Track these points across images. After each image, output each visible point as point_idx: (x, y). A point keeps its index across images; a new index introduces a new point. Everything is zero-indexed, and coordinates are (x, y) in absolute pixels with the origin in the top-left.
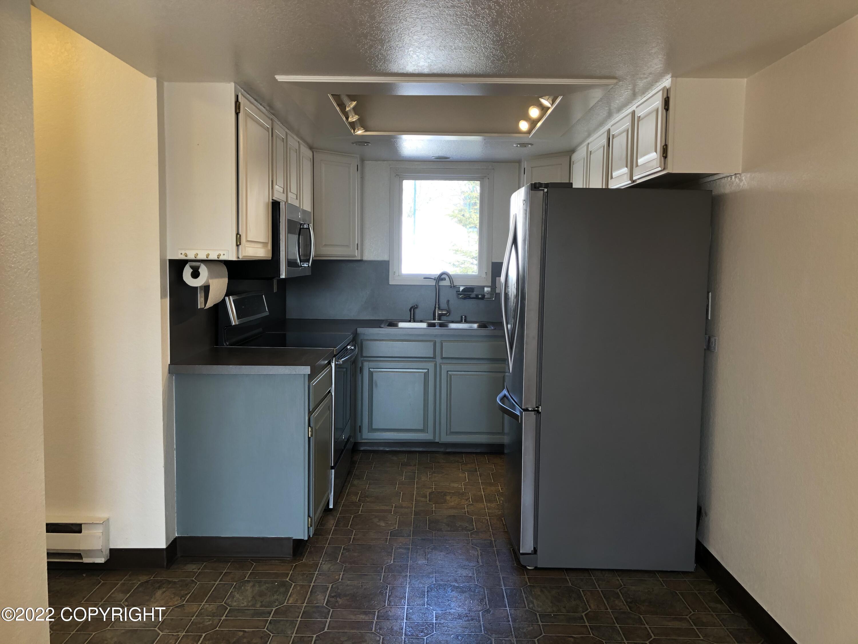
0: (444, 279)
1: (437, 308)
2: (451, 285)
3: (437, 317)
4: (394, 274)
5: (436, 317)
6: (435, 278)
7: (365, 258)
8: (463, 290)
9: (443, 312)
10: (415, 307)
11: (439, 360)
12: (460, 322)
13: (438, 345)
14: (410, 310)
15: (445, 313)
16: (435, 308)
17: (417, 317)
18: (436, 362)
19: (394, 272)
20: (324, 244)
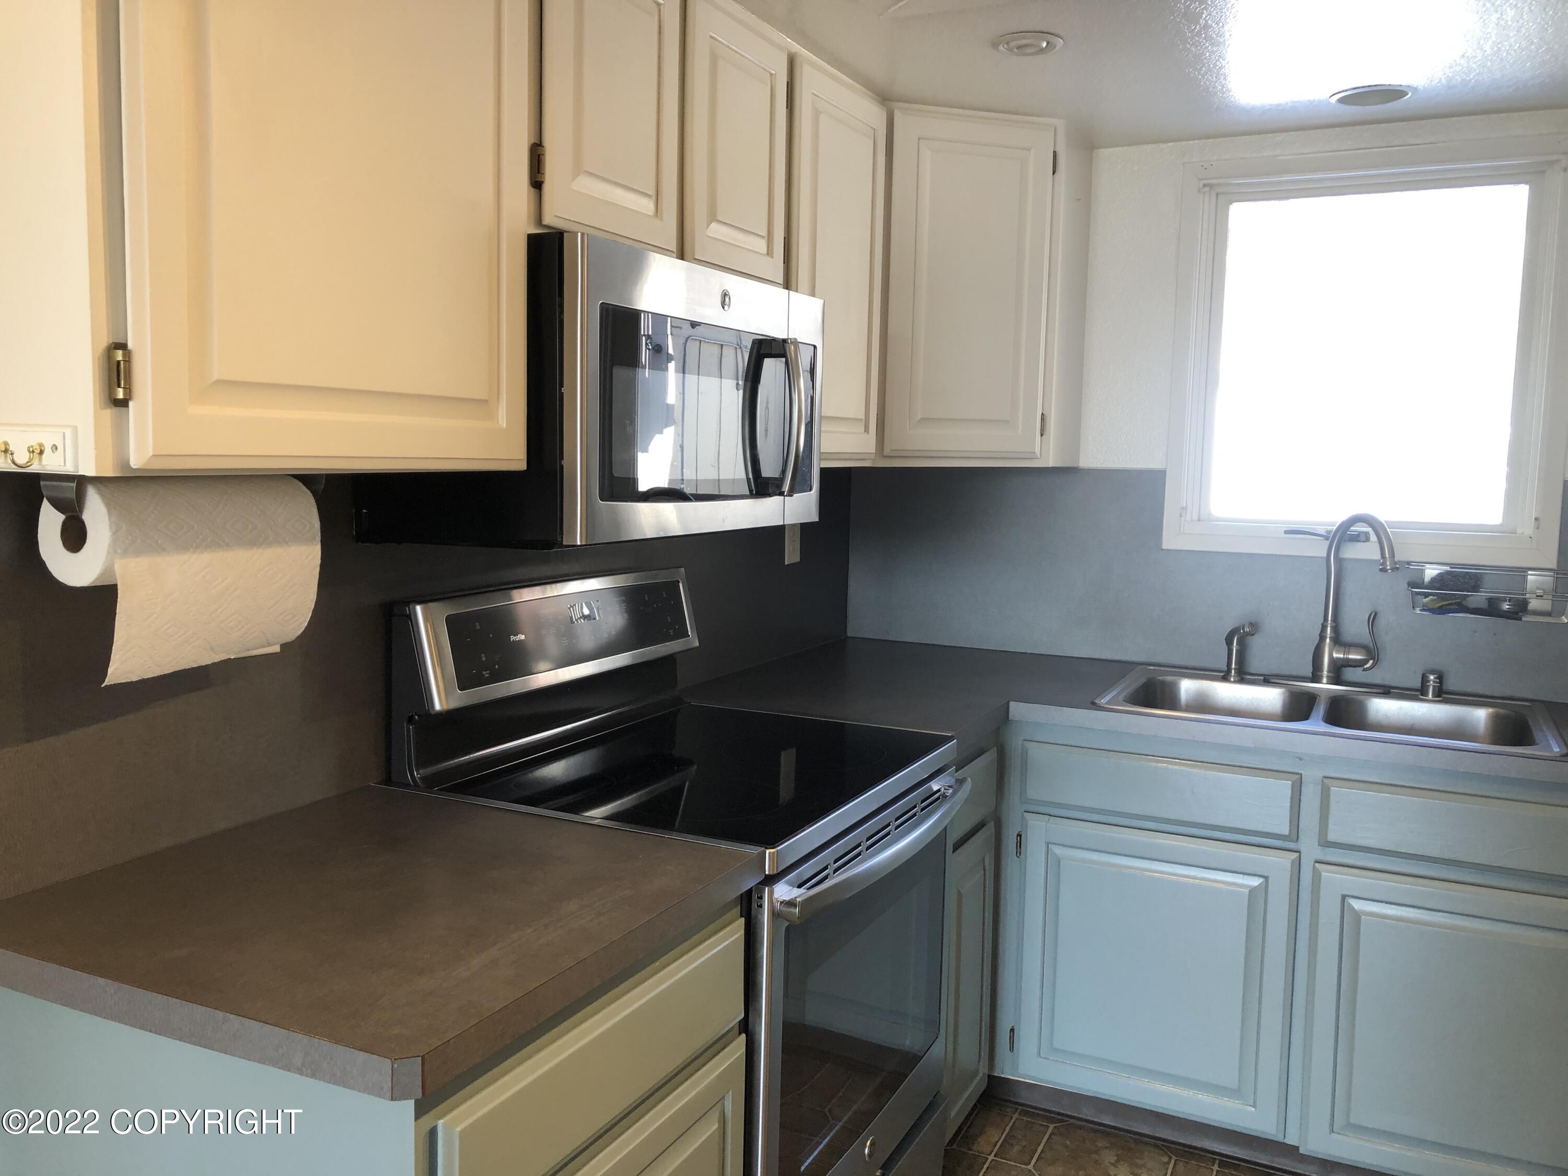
0: (1357, 538)
1: (1328, 640)
2: (1382, 564)
3: (1329, 671)
4: (1181, 516)
5: (1322, 671)
6: (1329, 532)
7: (1086, 462)
8: (1433, 580)
9: (1351, 657)
10: (1243, 629)
11: (1310, 848)
12: (1417, 693)
13: (1311, 796)
14: (1229, 642)
15: (1359, 657)
16: (1322, 638)
17: (1256, 664)
18: (1296, 855)
19: (1183, 508)
20: (919, 417)
